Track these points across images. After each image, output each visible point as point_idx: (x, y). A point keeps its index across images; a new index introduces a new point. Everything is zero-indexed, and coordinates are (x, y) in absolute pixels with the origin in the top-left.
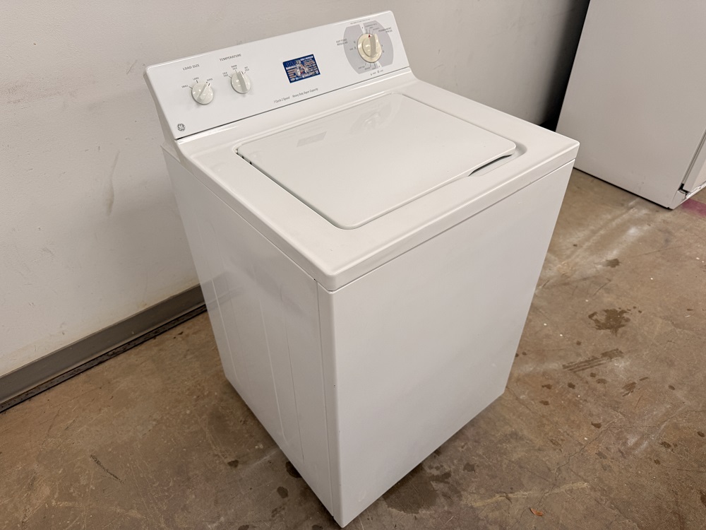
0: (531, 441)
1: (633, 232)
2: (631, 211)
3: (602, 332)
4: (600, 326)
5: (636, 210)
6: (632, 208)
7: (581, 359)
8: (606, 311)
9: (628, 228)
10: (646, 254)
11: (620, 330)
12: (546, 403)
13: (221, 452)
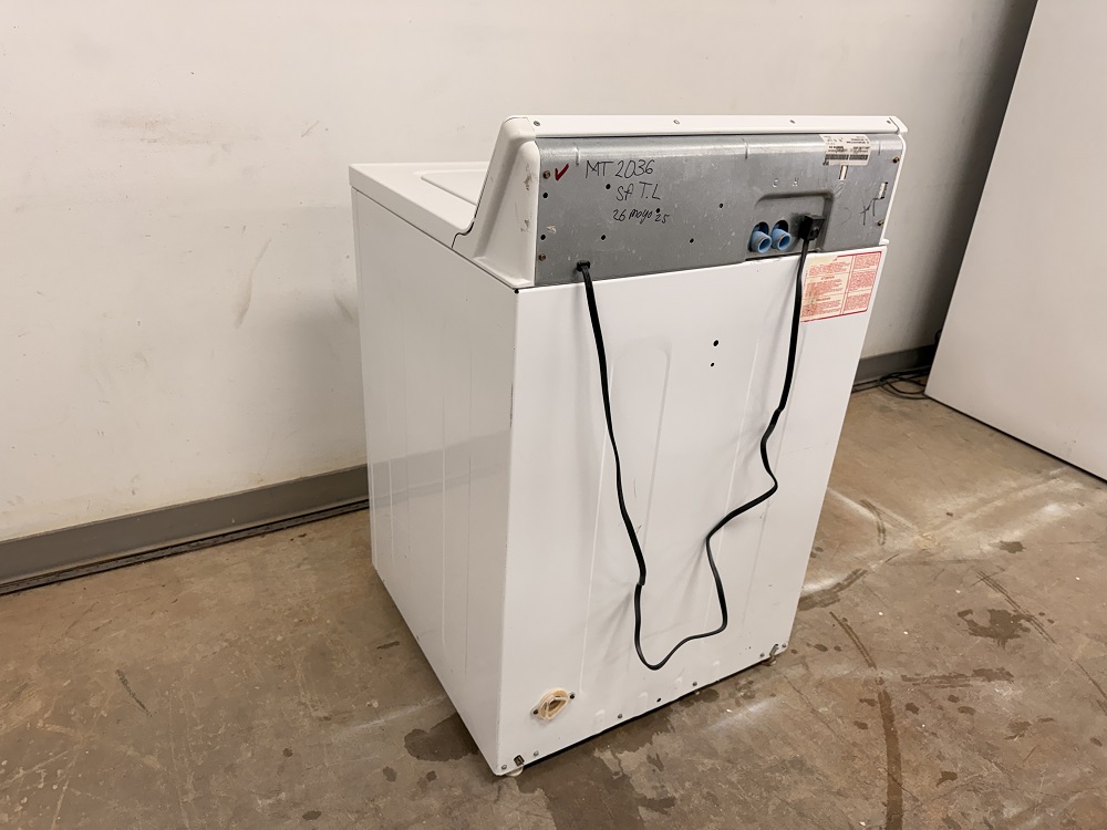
0: (827, 777)
1: (1053, 510)
2: (1053, 481)
3: (979, 639)
4: (976, 630)
5: (1061, 482)
6: (1054, 477)
7: (934, 672)
8: (991, 611)
9: (1046, 504)
10: (1071, 543)
11: (1011, 642)
12: (863, 726)
13: (311, 700)
